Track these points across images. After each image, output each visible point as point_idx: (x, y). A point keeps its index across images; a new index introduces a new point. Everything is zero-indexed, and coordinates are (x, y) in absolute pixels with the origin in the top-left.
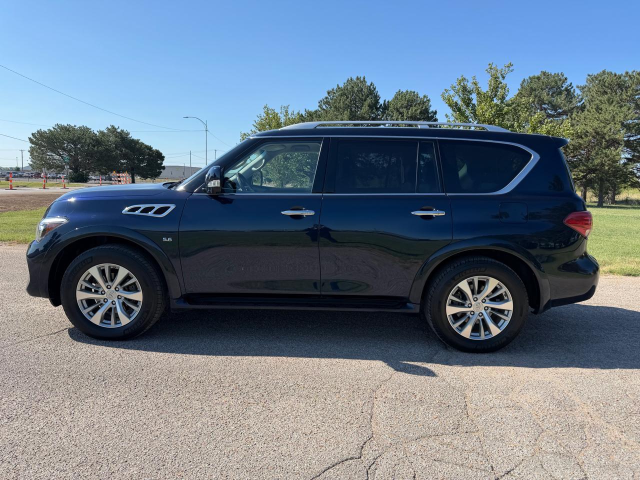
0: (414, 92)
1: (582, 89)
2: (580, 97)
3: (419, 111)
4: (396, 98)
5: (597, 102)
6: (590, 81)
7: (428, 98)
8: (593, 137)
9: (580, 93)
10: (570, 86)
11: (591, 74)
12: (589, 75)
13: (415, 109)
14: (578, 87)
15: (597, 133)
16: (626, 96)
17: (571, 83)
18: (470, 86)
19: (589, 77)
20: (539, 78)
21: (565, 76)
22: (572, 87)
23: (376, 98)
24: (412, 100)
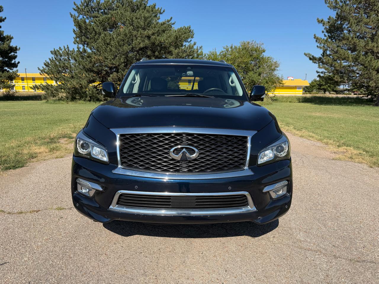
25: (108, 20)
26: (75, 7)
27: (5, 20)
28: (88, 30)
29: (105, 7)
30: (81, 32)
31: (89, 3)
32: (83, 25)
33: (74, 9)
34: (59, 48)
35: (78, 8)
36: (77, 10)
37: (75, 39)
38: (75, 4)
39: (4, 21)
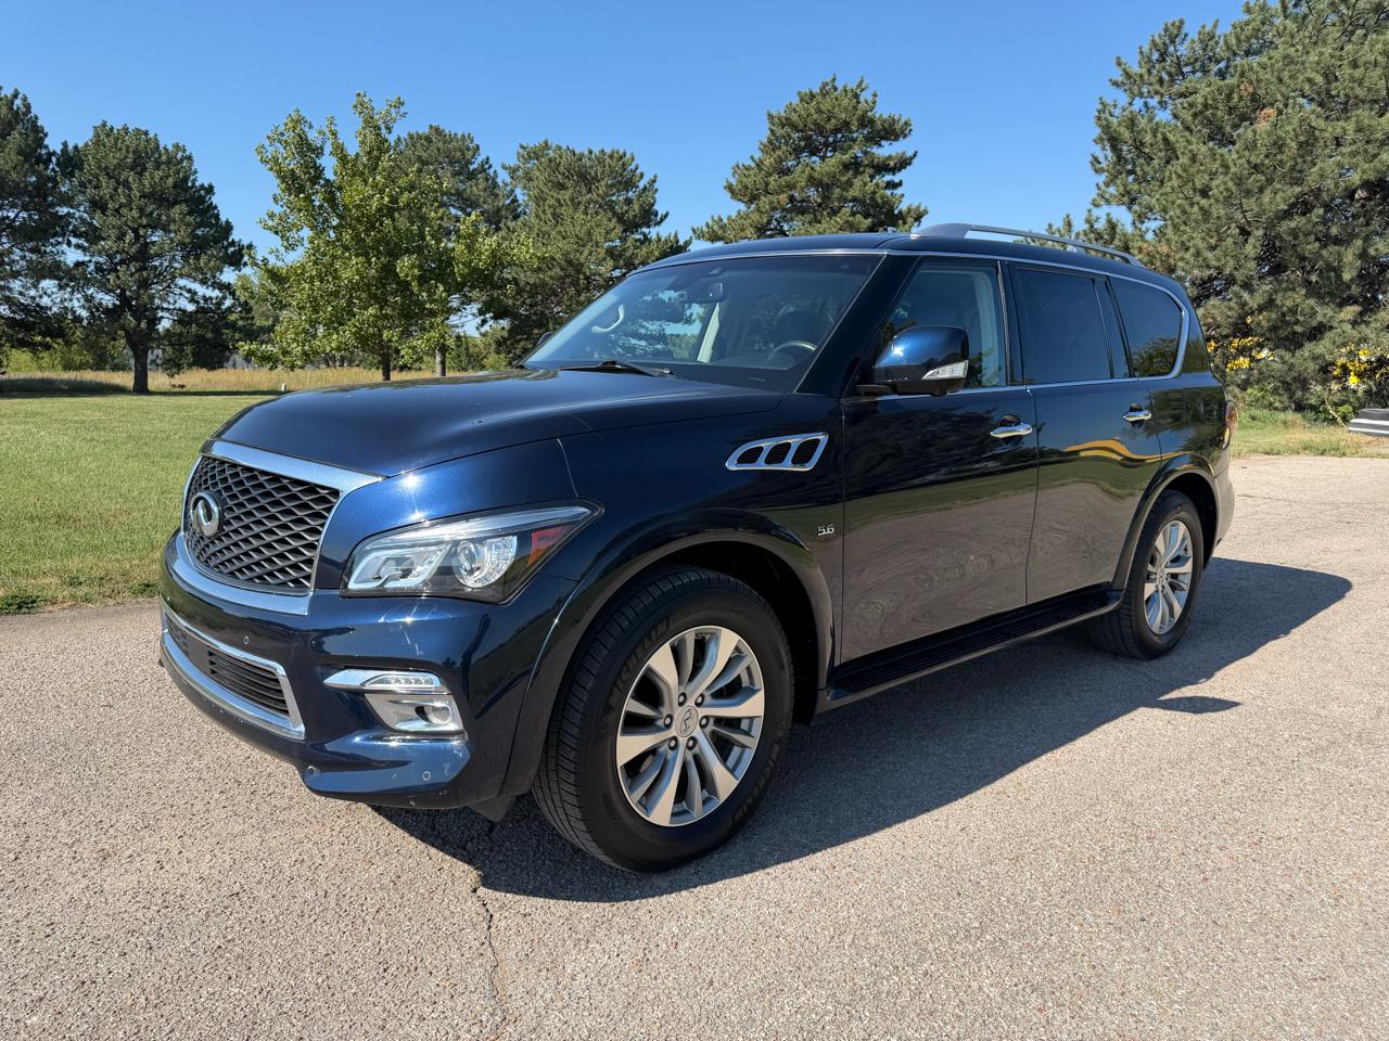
0: (146, 133)
1: (513, 171)
2: (508, 188)
3: (170, 181)
4: (97, 141)
5: (552, 202)
6: (525, 159)
7: (187, 153)
8: (562, 269)
9: (508, 180)
10: (487, 163)
11: (525, 145)
12: (522, 147)
13: (158, 174)
14: (504, 167)
15: (569, 262)
16: (598, 195)
17: (488, 158)
18: (313, 136)
19: (521, 151)
20: (428, 139)
21: (476, 142)
22: (490, 166)
23: (38, 134)
24: (147, 153)
25: (1229, 97)
26: (1119, 76)
27: (914, 161)
28: (1147, 150)
29: (1229, 48)
30: (1120, 158)
31: (1166, 49)
32: (1127, 135)
33: (1115, 84)
34: (1047, 227)
35: (1128, 75)
36: (1123, 83)
37: (1099, 189)
38: (1119, 64)
39: (910, 164)
